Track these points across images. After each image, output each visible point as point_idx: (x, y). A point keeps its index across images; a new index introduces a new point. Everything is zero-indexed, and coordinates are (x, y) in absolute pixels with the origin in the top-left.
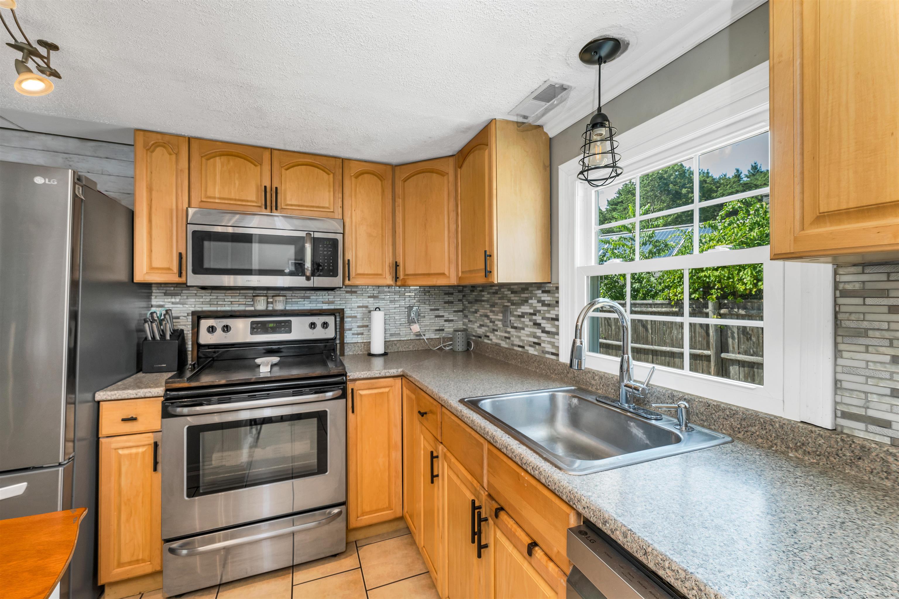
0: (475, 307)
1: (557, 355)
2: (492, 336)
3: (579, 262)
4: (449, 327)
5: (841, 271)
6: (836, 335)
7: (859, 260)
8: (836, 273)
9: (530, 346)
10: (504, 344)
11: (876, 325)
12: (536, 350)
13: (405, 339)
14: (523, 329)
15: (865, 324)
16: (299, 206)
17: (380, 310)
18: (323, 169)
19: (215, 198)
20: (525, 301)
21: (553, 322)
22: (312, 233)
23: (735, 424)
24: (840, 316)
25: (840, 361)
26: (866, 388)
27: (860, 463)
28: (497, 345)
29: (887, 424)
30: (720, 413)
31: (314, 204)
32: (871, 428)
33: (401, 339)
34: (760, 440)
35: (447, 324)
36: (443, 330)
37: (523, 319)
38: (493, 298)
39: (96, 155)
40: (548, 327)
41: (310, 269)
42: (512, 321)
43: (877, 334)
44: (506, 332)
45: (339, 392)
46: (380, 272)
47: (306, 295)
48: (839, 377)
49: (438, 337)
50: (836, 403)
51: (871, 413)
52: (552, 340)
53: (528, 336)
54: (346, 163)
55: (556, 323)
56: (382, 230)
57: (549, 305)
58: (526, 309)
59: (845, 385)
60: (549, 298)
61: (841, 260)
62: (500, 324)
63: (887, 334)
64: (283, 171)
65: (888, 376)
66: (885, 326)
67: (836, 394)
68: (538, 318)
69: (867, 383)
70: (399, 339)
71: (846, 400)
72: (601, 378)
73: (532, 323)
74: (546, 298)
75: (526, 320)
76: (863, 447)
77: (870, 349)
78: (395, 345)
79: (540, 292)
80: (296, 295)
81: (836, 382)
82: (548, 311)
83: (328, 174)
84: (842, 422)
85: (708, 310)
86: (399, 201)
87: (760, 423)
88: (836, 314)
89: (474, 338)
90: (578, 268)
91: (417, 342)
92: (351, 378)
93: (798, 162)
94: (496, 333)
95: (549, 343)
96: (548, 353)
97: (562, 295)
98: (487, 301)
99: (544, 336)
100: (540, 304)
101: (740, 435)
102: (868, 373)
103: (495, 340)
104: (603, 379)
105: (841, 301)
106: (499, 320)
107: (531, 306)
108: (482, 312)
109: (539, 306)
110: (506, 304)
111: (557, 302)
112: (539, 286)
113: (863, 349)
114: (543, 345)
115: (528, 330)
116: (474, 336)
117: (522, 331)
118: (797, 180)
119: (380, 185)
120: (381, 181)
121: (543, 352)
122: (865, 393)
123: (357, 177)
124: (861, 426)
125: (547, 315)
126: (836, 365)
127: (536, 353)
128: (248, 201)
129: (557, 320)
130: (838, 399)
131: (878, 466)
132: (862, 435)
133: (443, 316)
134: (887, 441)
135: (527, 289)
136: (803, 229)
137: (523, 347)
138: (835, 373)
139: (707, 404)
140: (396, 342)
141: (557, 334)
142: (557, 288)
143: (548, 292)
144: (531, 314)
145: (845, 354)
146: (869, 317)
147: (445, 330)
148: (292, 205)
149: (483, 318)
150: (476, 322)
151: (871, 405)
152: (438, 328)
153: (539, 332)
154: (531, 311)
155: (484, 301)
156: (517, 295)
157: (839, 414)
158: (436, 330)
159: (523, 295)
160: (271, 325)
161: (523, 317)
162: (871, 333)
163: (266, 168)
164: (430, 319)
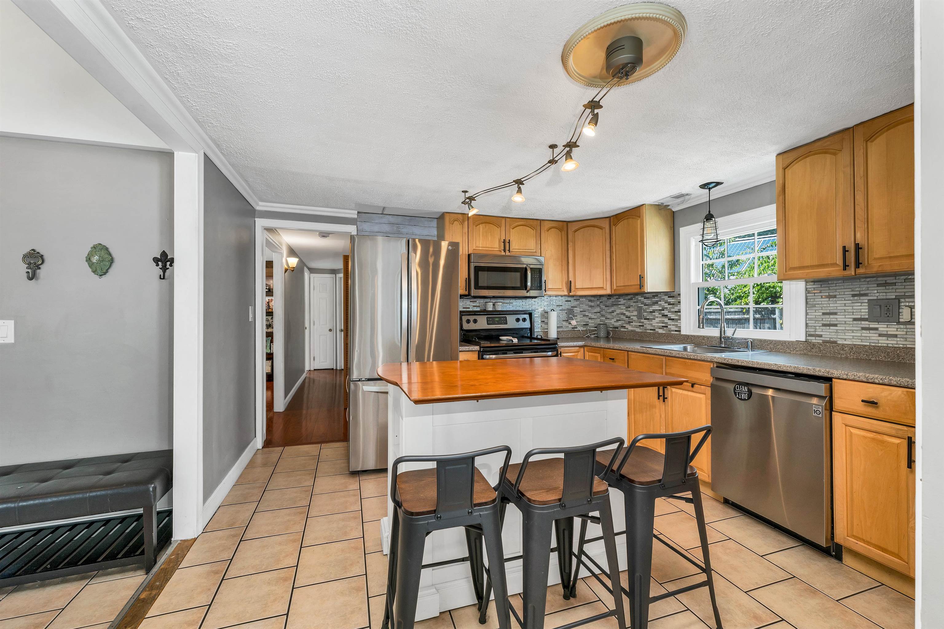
0: (613, 309)
1: (680, 331)
2: (627, 326)
3: (693, 280)
4: (592, 323)
5: (808, 284)
6: (806, 307)
7: (812, 280)
8: (806, 285)
9: (660, 328)
10: (638, 330)
11: (818, 303)
12: (665, 330)
13: (565, 330)
14: (654, 319)
15: (815, 303)
16: (519, 249)
17: (554, 311)
18: (531, 227)
19: (479, 247)
20: (656, 303)
21: (676, 313)
22: (529, 265)
23: (772, 346)
24: (808, 301)
25: (808, 316)
26: (816, 325)
27: (813, 350)
28: (632, 331)
29: (821, 336)
30: (766, 343)
31: (526, 248)
32: (817, 338)
33: (564, 330)
34: (781, 351)
35: (590, 321)
36: (588, 325)
37: (653, 314)
38: (629, 302)
39: (410, 224)
40: (673, 316)
41: (530, 286)
42: (645, 316)
43: (818, 306)
44: (640, 322)
45: (555, 353)
46: (560, 287)
47: (511, 302)
48: (807, 322)
49: (585, 329)
50: (806, 332)
51: (817, 333)
52: (676, 323)
53: (657, 323)
54: (542, 222)
55: (679, 314)
56: (561, 262)
57: (673, 304)
58: (656, 307)
59: (809, 325)
60: (673, 300)
61: (808, 280)
62: (635, 318)
63: (821, 306)
64: (511, 229)
65: (821, 320)
66: (820, 303)
67: (806, 328)
68: (666, 312)
69: (815, 323)
70: (562, 330)
71: (810, 330)
72: (708, 338)
73: (661, 315)
74: (671, 300)
75: (656, 314)
76: (813, 344)
77: (817, 311)
78: (561, 334)
79: (667, 297)
80: (505, 302)
81: (807, 324)
82: (673, 308)
83: (533, 230)
84: (808, 338)
85: (775, 316)
86: (570, 244)
87: (781, 344)
88: (806, 299)
89: (611, 329)
90: (692, 283)
91: (573, 332)
92: (560, 345)
93: (784, 251)
94: (631, 324)
95: (673, 325)
96: (673, 331)
97: (683, 298)
98: (624, 304)
99: (670, 322)
100: (667, 304)
101: (774, 350)
102: (816, 319)
103: (630, 328)
104: (710, 338)
105: (808, 295)
106: (634, 316)
107: (660, 305)
108: (618, 311)
109: (666, 305)
110: (639, 306)
111: (679, 302)
112: (666, 293)
113: (814, 311)
114: (669, 327)
115: (657, 320)
116: (611, 328)
117: (653, 321)
118: (784, 256)
119: (560, 234)
120: (561, 232)
121: (669, 331)
122: (815, 326)
123: (548, 231)
124: (814, 338)
125: (672, 310)
126: (806, 318)
127: (664, 332)
128: (494, 248)
129: (680, 312)
130: (807, 330)
131: (817, 350)
132: (814, 341)
133: (588, 316)
134: (821, 341)
135: (657, 296)
136: (786, 272)
137: (654, 330)
138: (806, 321)
139: (761, 341)
140: (561, 332)
141: (680, 320)
142: (679, 295)
143: (673, 297)
144: (660, 310)
145: (809, 314)
146: (816, 300)
147: (589, 325)
148: (515, 249)
149: (620, 316)
150: (613, 319)
151: (817, 330)
152: (585, 323)
153: (666, 320)
154: (661, 308)
155: (620, 305)
156: (649, 299)
157: (807, 335)
158: (584, 325)
159: (653, 300)
160: (497, 319)
161: (654, 312)
162: (816, 306)
163: (503, 228)
164: (581, 317)
